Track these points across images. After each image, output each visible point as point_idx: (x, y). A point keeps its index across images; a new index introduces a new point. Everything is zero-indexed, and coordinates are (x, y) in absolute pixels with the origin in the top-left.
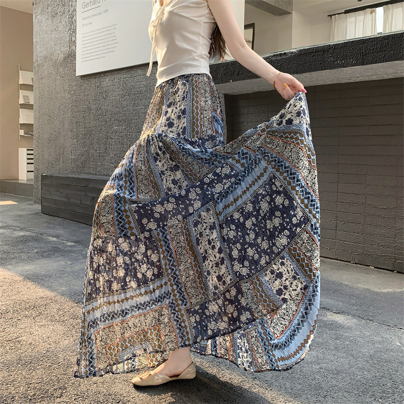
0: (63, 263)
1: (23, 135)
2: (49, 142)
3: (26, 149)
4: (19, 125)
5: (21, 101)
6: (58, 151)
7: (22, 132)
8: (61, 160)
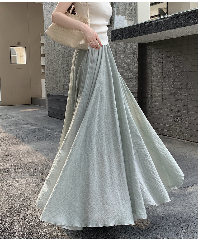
0: (48, 144)
1: (43, 71)
2: (53, 75)
3: (45, 79)
4: (41, 66)
5: (42, 53)
6: (57, 81)
7: (43, 70)
8: (59, 85)
